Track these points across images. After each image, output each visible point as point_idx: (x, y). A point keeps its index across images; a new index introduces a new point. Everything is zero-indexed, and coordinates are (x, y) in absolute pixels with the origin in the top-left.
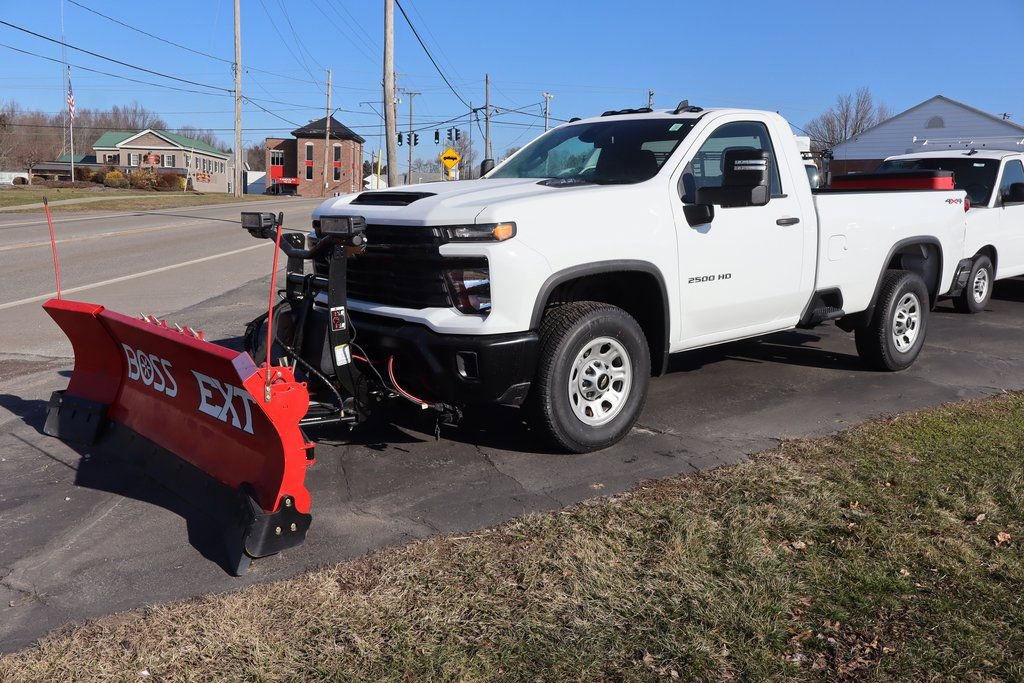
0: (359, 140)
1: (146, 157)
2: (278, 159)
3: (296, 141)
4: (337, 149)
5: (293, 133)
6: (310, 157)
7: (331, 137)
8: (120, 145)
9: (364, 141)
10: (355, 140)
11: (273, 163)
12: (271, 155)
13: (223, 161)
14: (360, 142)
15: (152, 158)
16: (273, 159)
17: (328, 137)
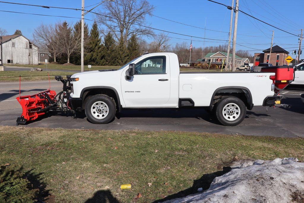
0: (287, 53)
1: (217, 60)
2: (258, 59)
3: (264, 54)
4: (278, 56)
5: (263, 51)
6: (268, 59)
7: (272, 52)
8: (211, 56)
9: (289, 53)
10: (285, 53)
11: (256, 61)
12: (256, 58)
13: (240, 61)
14: (287, 54)
15: (219, 60)
16: (256, 59)
17: (271, 52)
